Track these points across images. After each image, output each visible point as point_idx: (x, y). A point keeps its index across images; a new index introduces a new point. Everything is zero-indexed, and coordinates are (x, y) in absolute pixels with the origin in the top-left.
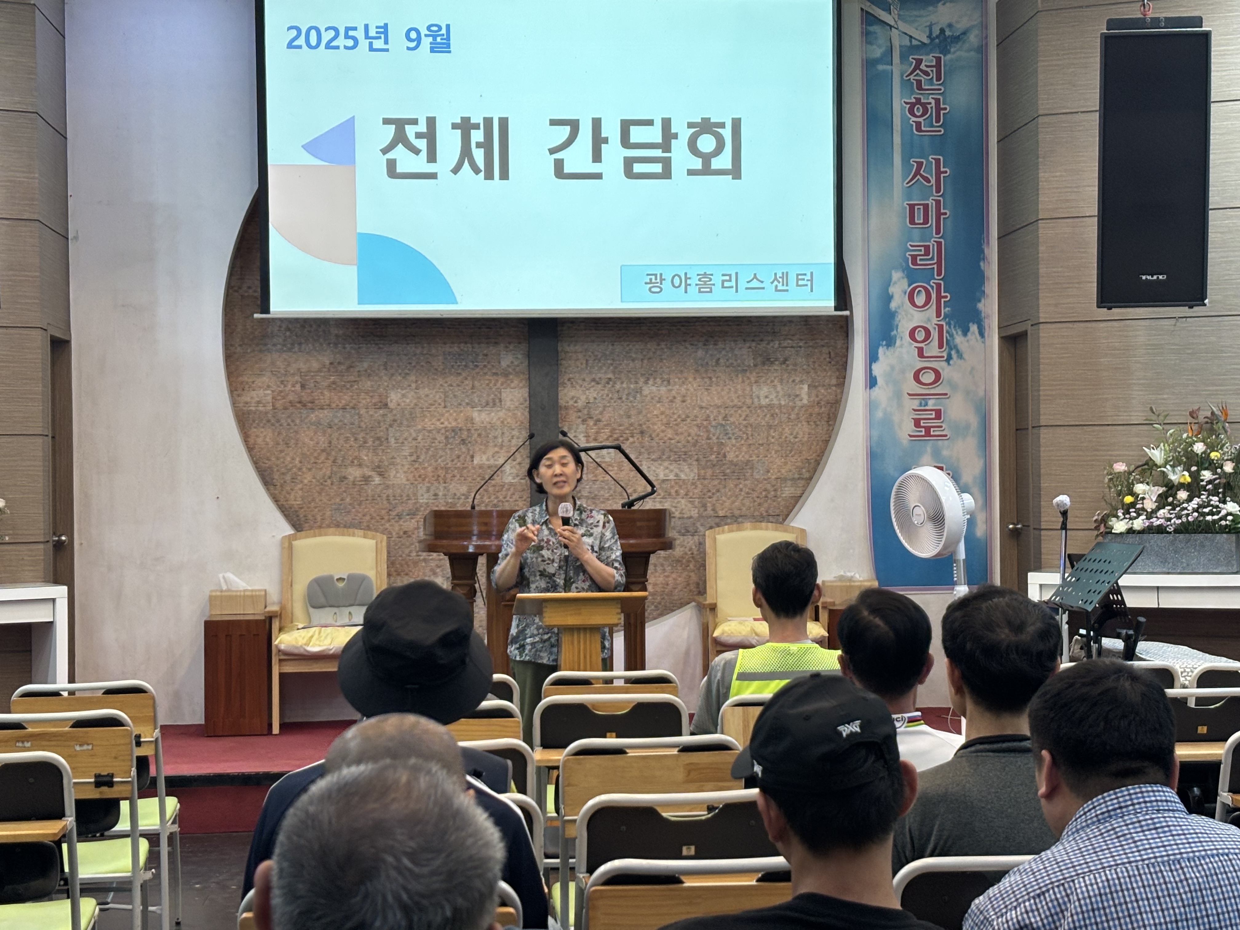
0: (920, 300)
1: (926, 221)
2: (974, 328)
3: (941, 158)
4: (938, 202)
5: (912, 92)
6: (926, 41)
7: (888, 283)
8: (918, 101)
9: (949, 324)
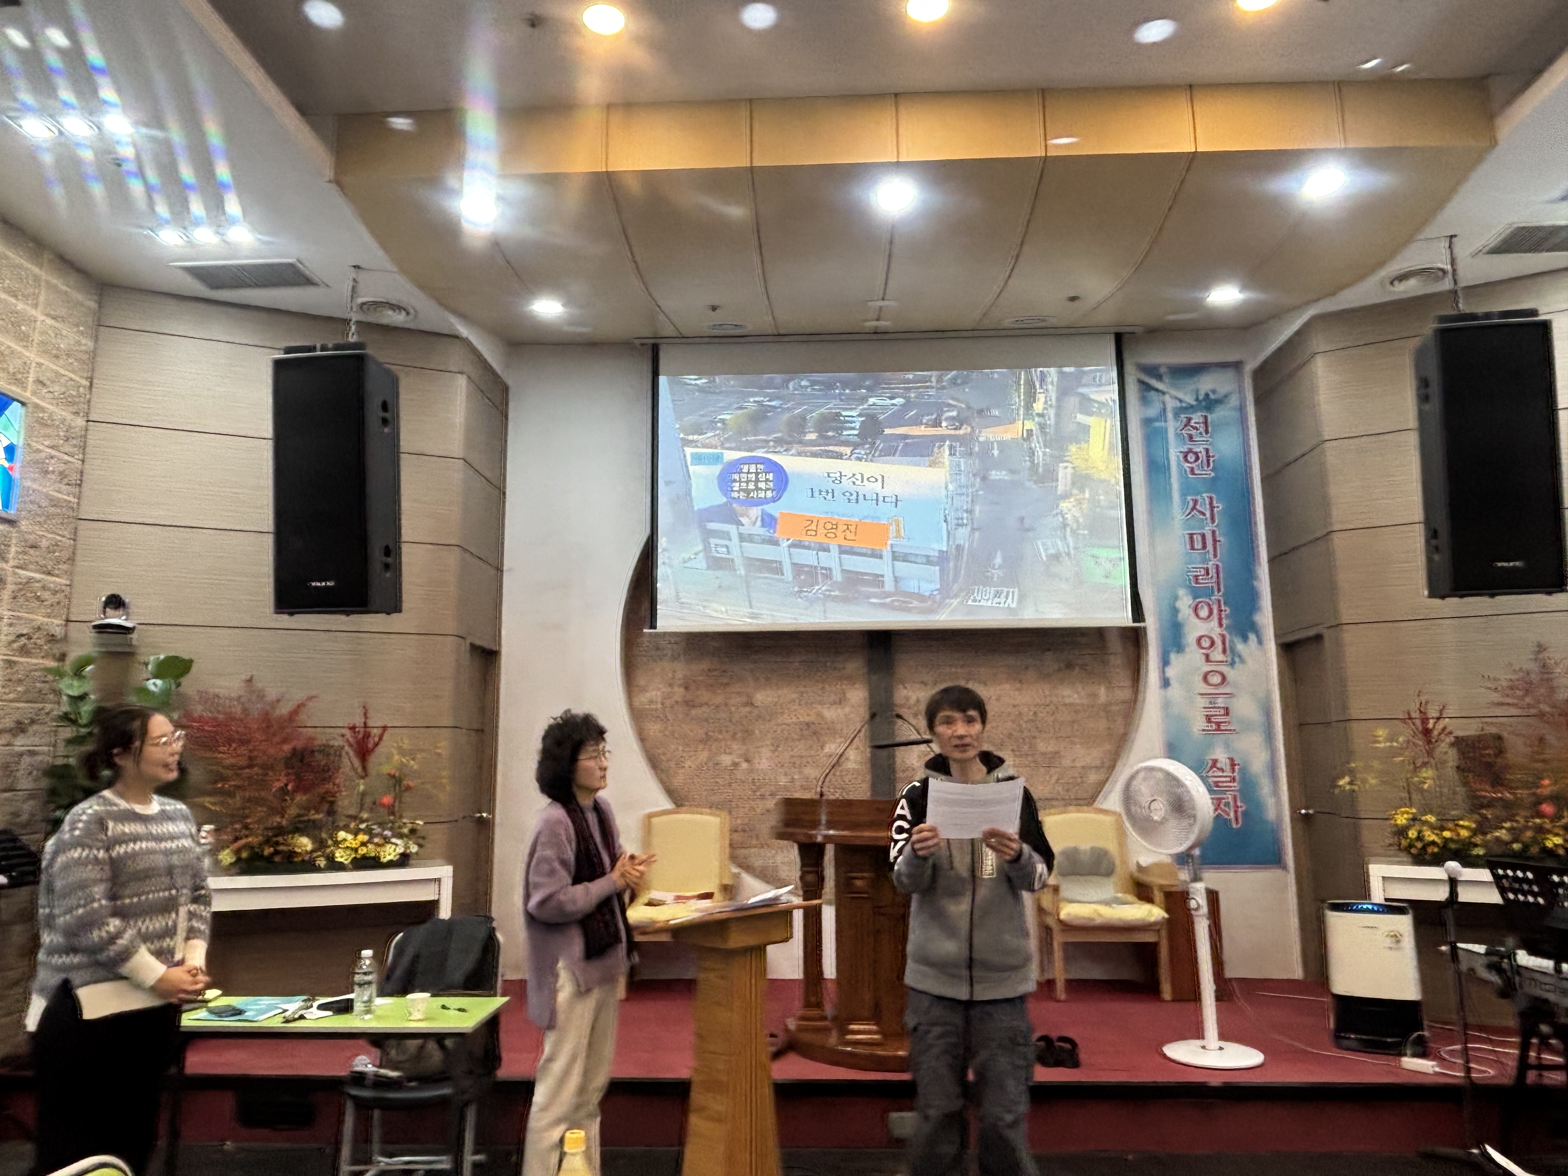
0: (1204, 613)
1: (1204, 546)
2: (1252, 637)
3: (1213, 495)
4: (1214, 532)
5: (1185, 444)
6: (1194, 403)
7: (1176, 598)
8: (1190, 451)
9: (1230, 634)
